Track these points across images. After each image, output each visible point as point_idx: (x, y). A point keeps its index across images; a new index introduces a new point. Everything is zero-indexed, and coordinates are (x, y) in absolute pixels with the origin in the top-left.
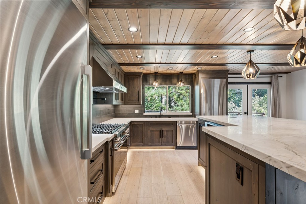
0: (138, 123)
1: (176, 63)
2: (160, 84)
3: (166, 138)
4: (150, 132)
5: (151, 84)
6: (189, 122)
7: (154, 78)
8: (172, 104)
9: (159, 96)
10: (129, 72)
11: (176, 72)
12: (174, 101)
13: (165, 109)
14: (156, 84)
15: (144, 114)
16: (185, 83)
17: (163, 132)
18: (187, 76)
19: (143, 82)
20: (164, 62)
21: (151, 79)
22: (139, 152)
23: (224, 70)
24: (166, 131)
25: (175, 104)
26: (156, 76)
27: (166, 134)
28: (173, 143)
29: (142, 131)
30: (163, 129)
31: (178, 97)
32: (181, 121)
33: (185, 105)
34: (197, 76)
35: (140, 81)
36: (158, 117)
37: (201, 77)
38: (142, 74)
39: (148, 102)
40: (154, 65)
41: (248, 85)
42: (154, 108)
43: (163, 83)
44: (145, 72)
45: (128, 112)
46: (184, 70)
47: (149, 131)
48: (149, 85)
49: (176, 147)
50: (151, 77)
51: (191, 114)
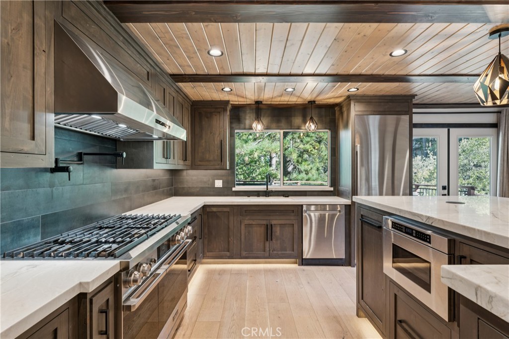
0: (220, 209)
1: (302, 75)
2: (268, 128)
3: (279, 242)
4: (245, 227)
5: (247, 126)
6: (322, 207)
7: (254, 114)
8: (290, 169)
9: (265, 155)
10: (202, 101)
11: (300, 101)
12: (292, 162)
13: (276, 177)
14: (258, 127)
15: (234, 189)
16: (320, 126)
17: (274, 229)
18: (323, 110)
19: (231, 123)
20: (276, 71)
21: (247, 117)
22: (222, 272)
23: (405, 96)
24: (280, 227)
25: (295, 168)
26: (259, 109)
27: (280, 233)
28: (295, 253)
29: (229, 228)
30: (273, 222)
31: (299, 156)
32: (309, 205)
33: (314, 171)
34: (345, 109)
35: (225, 120)
36: (263, 196)
37: (355, 110)
38: (230, 106)
39: (247, 164)
40: (253, 79)
41: (449, 130)
42: (256, 175)
43: (274, 125)
44: (234, 100)
45: (200, 185)
46: (318, 96)
47: (243, 227)
48: (245, 129)
49: (301, 261)
50: (248, 112)
51: (332, 189)
